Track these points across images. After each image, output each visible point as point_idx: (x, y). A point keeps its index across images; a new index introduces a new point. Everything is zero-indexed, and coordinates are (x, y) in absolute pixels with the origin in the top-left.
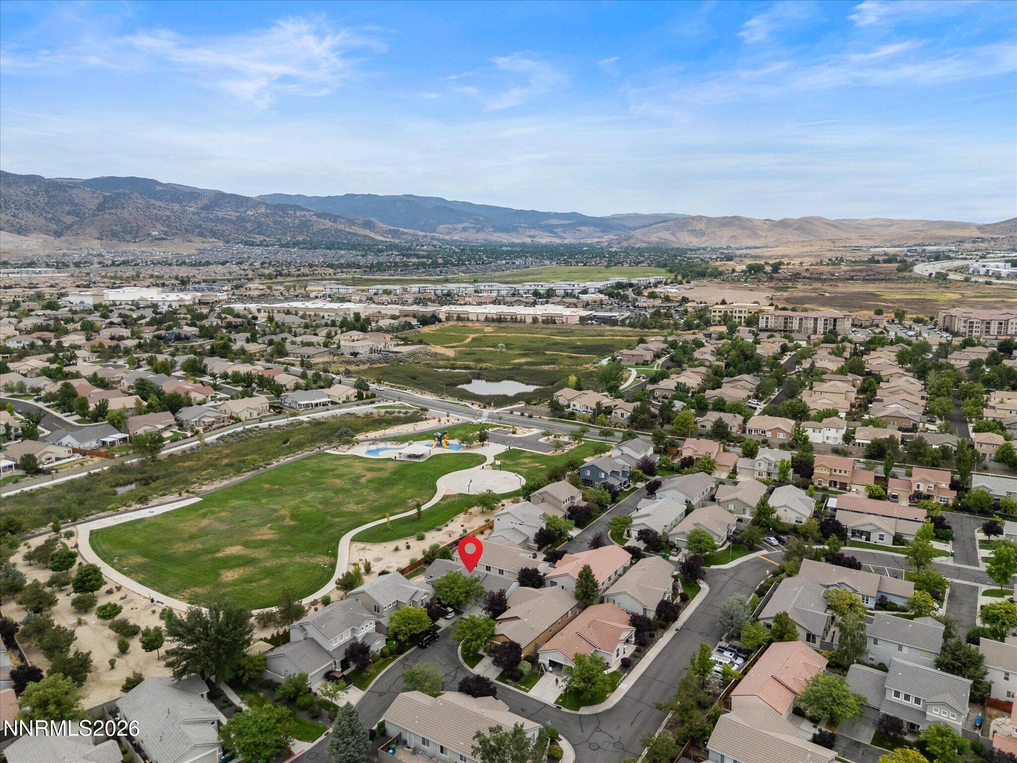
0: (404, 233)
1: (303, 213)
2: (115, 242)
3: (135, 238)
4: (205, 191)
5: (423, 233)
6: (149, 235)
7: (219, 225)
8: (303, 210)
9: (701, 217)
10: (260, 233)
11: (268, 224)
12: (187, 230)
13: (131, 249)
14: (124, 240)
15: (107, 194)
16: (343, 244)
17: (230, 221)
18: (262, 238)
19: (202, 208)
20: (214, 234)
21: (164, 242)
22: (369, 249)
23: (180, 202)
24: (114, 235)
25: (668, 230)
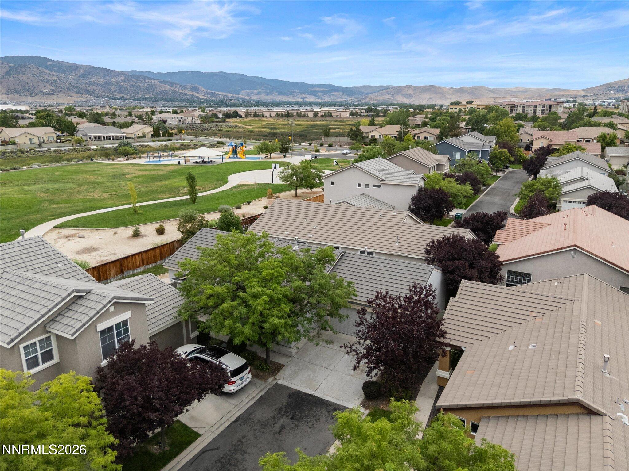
0: (219, 95)
1: (150, 81)
2: (17, 96)
3: (32, 94)
4: (82, 66)
5: (231, 95)
6: (42, 92)
7: (91, 86)
8: (150, 78)
9: (410, 86)
10: (120, 92)
11: (126, 87)
12: (68, 89)
13: (28, 100)
14: (24, 95)
15: (12, 65)
16: (177, 99)
17: (100, 85)
18: (121, 95)
19: (80, 76)
20: (87, 92)
21: (52, 96)
22: (194, 102)
23: (64, 72)
24: (17, 92)
25: (389, 94)
